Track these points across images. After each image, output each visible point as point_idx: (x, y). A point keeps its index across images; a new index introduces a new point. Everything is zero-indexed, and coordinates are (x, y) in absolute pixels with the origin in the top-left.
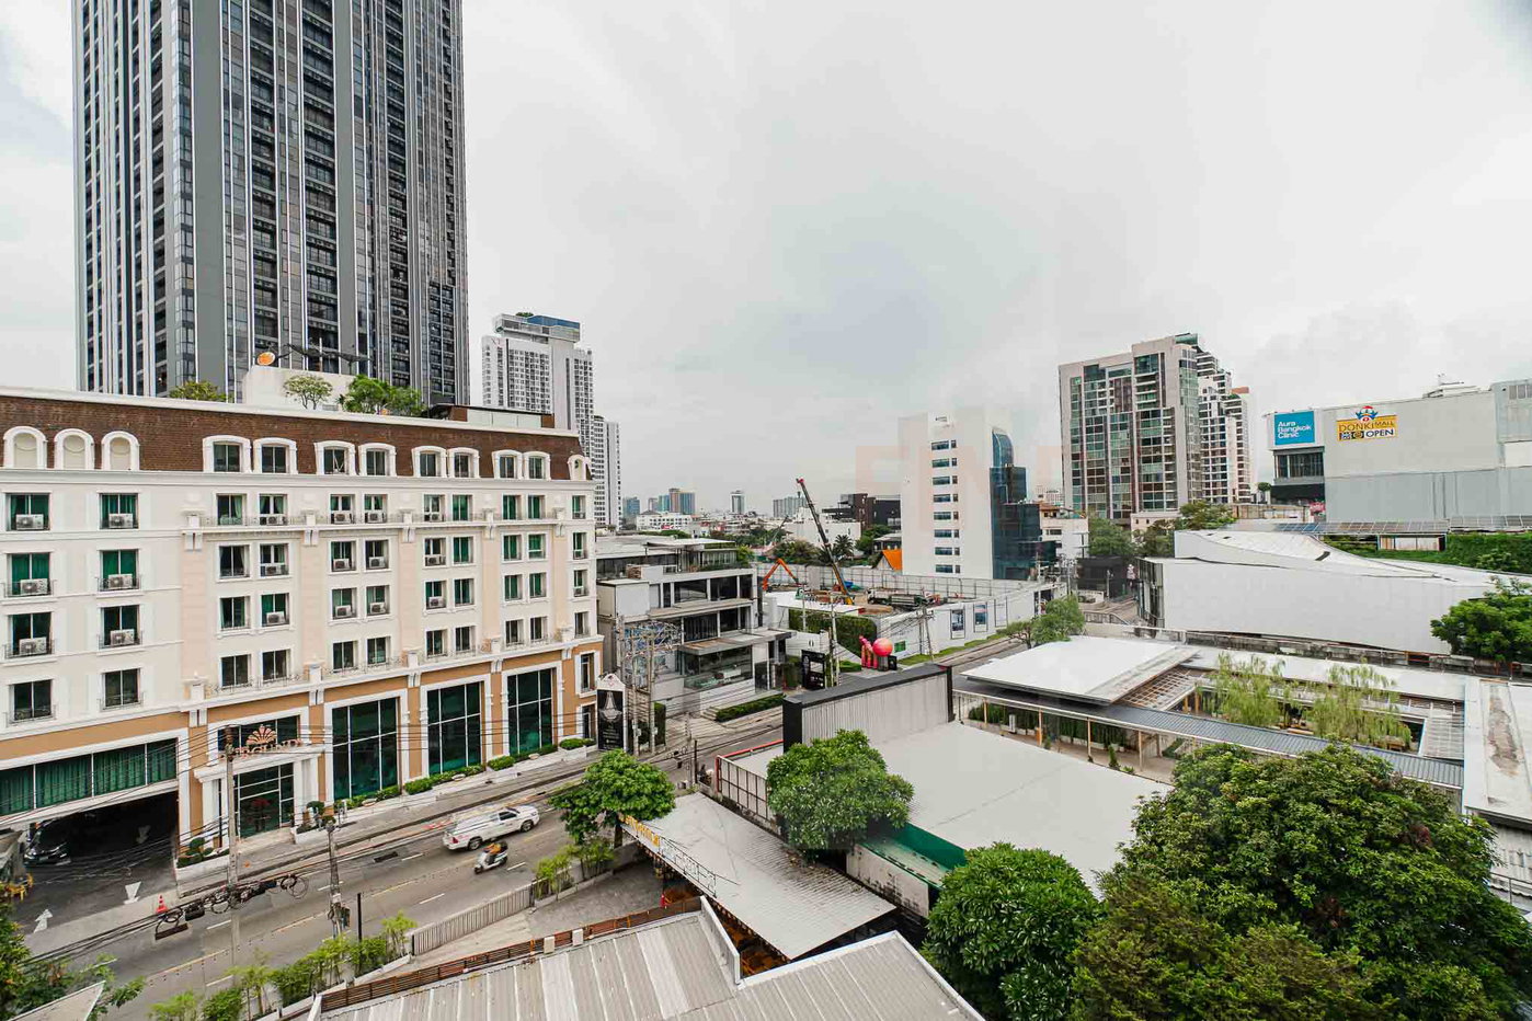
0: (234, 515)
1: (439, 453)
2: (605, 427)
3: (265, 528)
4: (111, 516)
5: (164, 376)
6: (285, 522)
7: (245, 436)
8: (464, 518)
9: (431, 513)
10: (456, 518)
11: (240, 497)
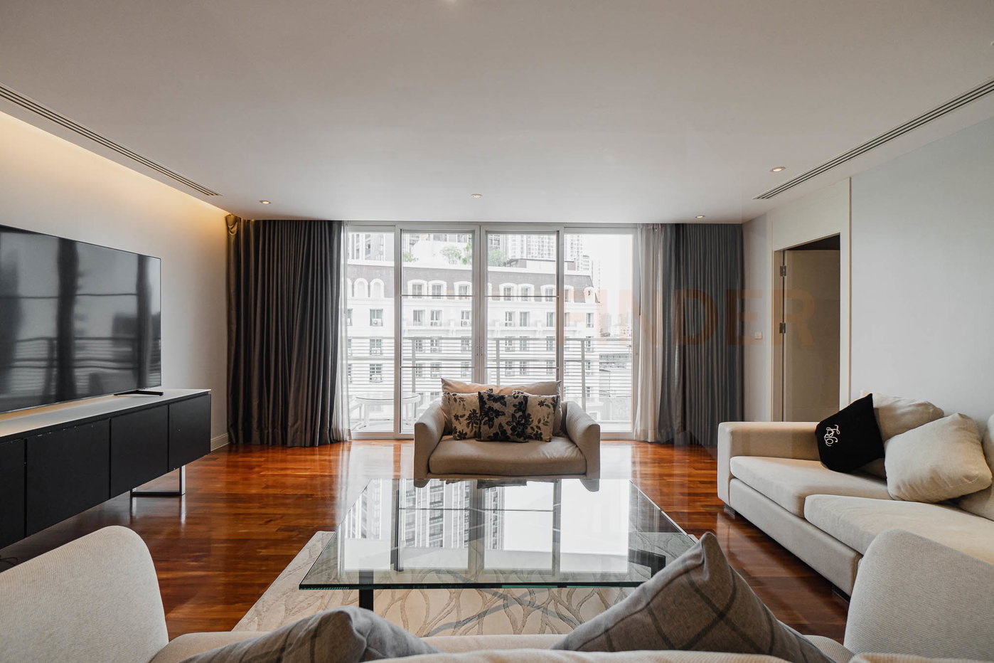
0: (419, 321)
1: (513, 287)
2: (590, 262)
3: (434, 328)
4: (373, 320)
5: (369, 247)
6: (441, 325)
7: (424, 279)
8: (525, 325)
9: (508, 321)
10: (521, 325)
11: (422, 311)
